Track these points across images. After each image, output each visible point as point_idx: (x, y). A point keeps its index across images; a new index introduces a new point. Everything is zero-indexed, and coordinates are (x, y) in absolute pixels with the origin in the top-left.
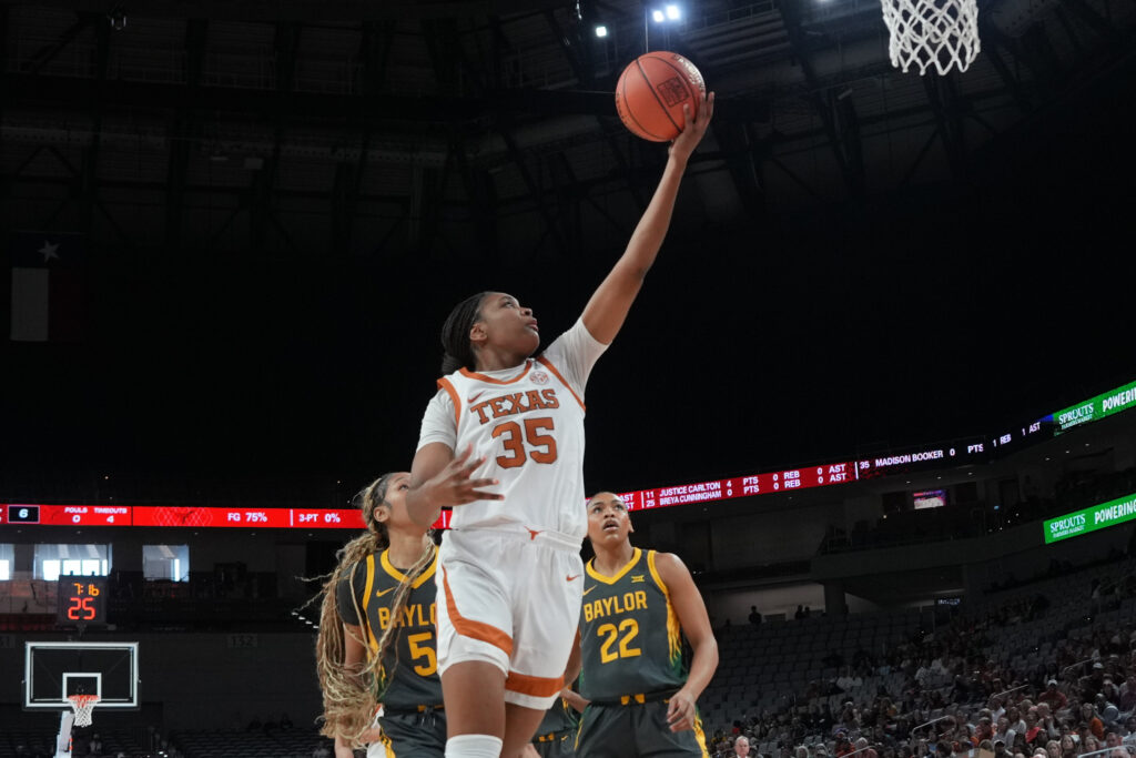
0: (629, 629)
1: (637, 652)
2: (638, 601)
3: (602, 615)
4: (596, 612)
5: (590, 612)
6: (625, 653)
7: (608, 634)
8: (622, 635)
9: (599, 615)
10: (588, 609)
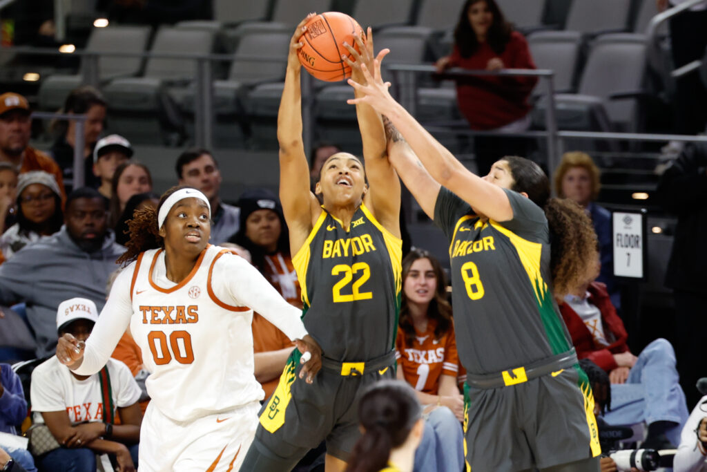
0: (360, 273)
1: (368, 296)
2: (366, 245)
3: (339, 255)
4: (335, 251)
5: (330, 249)
6: (358, 296)
7: (342, 275)
8: (356, 277)
9: (336, 254)
10: (328, 245)
